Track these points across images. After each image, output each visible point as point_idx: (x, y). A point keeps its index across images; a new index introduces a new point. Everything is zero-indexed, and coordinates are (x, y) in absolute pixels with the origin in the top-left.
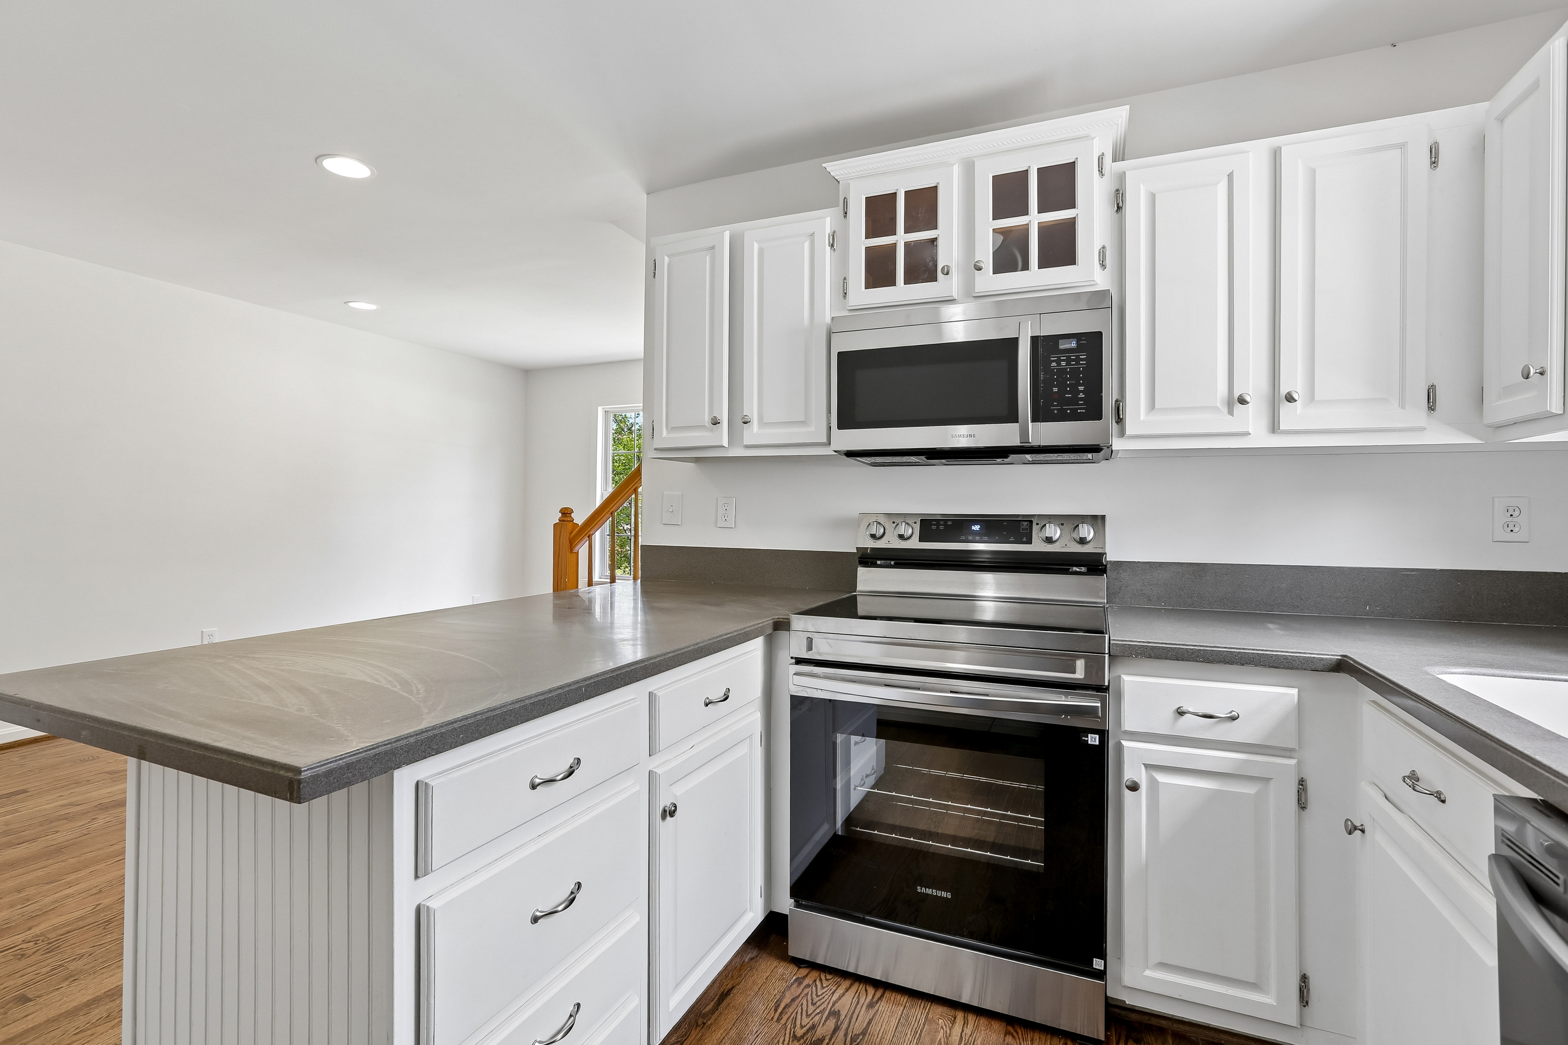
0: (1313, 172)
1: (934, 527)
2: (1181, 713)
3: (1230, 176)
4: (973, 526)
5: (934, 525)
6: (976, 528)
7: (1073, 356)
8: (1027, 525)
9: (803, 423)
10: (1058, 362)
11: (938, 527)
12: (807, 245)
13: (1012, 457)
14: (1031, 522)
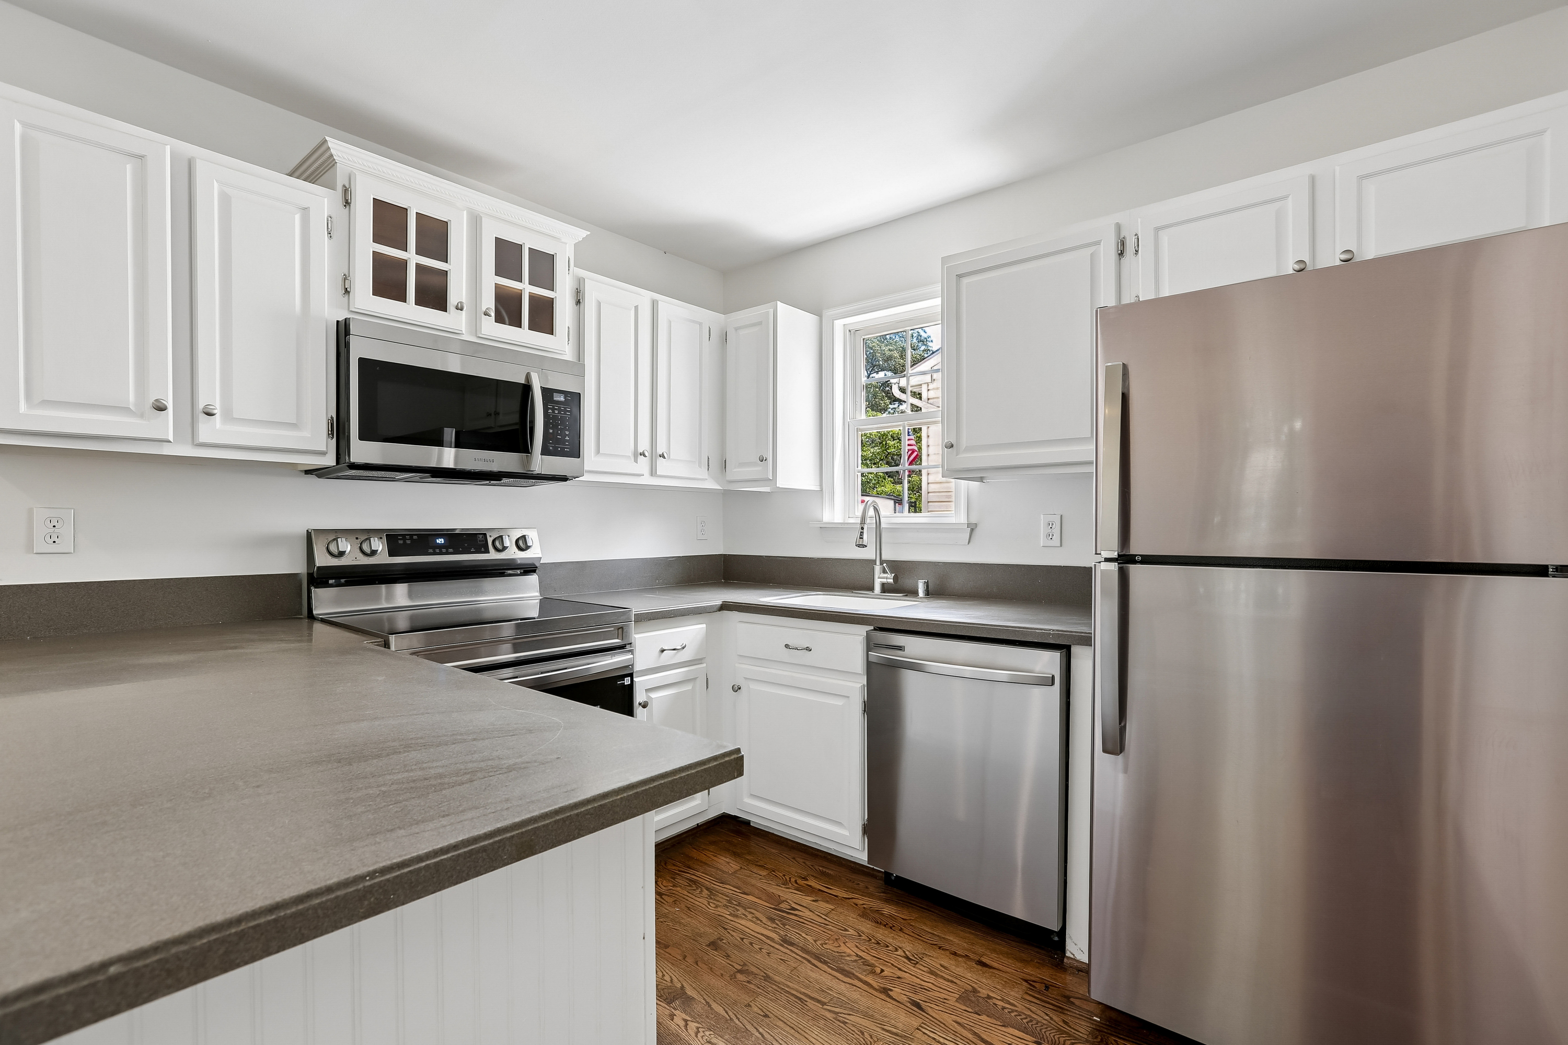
0: (670, 322)
1: (401, 542)
2: (663, 651)
3: (636, 308)
4: (437, 540)
5: (400, 539)
6: (440, 541)
7: (562, 407)
8: (482, 537)
9: (294, 426)
10: (553, 409)
11: (405, 542)
12: (297, 218)
13: (505, 480)
14: (485, 534)
